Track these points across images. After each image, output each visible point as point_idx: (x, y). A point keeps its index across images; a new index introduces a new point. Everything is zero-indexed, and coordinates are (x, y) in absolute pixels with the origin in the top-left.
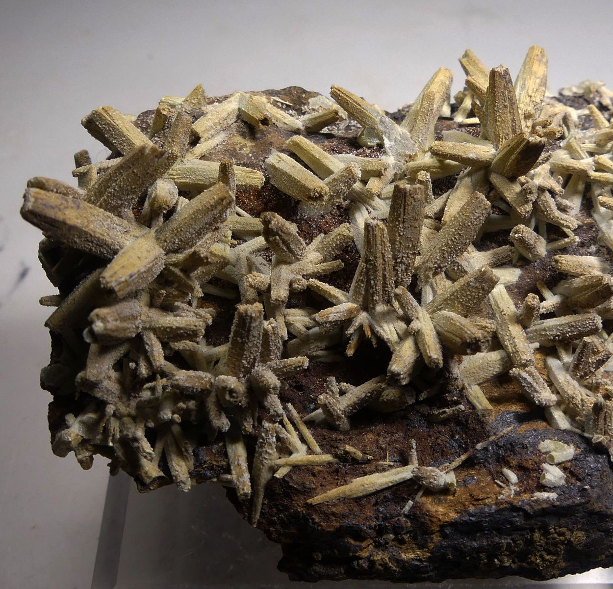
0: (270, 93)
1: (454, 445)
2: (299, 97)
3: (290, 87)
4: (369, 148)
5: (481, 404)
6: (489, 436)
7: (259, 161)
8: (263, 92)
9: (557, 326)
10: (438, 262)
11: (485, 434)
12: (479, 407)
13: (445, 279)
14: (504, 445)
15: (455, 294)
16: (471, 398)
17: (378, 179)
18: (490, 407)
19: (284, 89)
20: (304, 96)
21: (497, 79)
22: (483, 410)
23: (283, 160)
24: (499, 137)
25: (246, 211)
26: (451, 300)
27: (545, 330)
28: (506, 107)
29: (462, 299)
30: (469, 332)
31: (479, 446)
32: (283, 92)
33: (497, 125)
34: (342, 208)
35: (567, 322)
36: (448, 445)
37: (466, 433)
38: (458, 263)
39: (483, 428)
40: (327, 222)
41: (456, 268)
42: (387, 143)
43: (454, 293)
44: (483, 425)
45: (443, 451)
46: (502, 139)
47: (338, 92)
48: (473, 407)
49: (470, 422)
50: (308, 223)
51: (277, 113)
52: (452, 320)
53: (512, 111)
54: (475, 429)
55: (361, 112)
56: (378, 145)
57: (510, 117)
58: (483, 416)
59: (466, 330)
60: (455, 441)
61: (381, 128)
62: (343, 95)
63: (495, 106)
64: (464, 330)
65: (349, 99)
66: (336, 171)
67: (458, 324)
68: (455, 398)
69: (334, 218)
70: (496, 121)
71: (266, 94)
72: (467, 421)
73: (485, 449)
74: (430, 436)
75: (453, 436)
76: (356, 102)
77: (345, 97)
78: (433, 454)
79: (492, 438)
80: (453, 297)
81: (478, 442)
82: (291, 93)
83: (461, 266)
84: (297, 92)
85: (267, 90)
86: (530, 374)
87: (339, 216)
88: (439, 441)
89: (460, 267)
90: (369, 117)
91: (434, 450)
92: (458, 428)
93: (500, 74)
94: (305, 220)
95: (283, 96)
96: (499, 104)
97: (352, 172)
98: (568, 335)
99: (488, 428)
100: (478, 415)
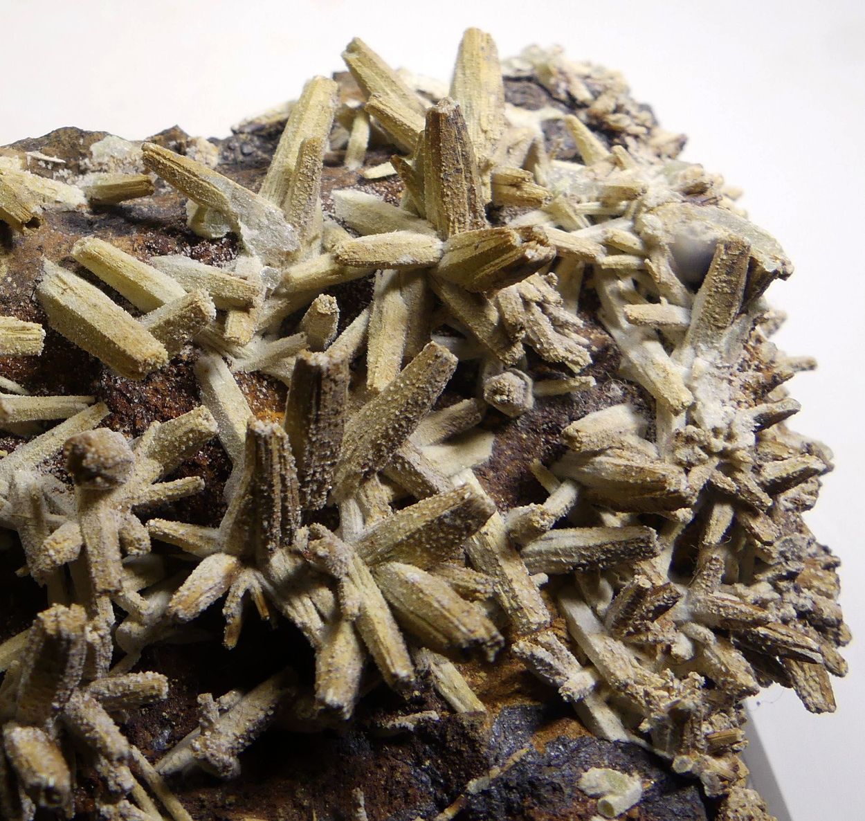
0: (25, 146)
1: (424, 779)
2: (74, 146)
3: (57, 131)
4: (213, 241)
5: (463, 702)
6: (488, 768)
7: (26, 289)
8: (12, 146)
9: (578, 548)
10: (370, 464)
11: (481, 763)
12: (462, 708)
13: (380, 485)
14: (518, 784)
15: (417, 536)
16: (445, 690)
17: (245, 314)
18: (480, 707)
19: (48, 136)
20: (81, 141)
21: (443, 126)
22: (470, 714)
23: (70, 288)
24: (449, 220)
25: (9, 378)
26: (408, 545)
27: (556, 553)
28: (458, 171)
29: (430, 544)
30: (463, 629)
31: (472, 786)
32: (47, 142)
33: (444, 202)
34: (181, 361)
35: (599, 542)
36: (413, 781)
37: (442, 757)
38: (402, 458)
39: (476, 751)
40: (156, 390)
41: (399, 466)
42: (246, 233)
43: (415, 533)
44: (474, 746)
45: (407, 795)
46: (453, 223)
47: (157, 157)
48: (451, 709)
49: (449, 738)
50: (125, 396)
51: (44, 187)
52: (422, 592)
53: (468, 175)
54: (460, 753)
55: (199, 186)
56: (228, 235)
57: (465, 186)
58: (472, 726)
59: (457, 623)
60: (423, 770)
61: (233, 208)
62: (165, 161)
63: (441, 171)
64: (452, 623)
65: (176, 168)
66: (167, 300)
67: (436, 605)
68: (417, 693)
69: (168, 380)
70: (443, 195)
71: (18, 150)
72: (443, 736)
73: (486, 793)
74: (380, 767)
75: (419, 763)
76: (189, 172)
77: (169, 163)
78: (391, 803)
79: (496, 771)
80: (411, 541)
81: (469, 777)
82: (59, 142)
83: (409, 463)
84: (69, 137)
85: (19, 142)
86: (548, 647)
87: (176, 376)
88: (398, 777)
89: (407, 466)
90: (214, 193)
91: (391, 795)
92: (427, 747)
93: (447, 119)
94: (119, 390)
95: (47, 148)
96: (447, 167)
97: (201, 310)
98: (601, 566)
99: (484, 750)
100: (463, 727)
